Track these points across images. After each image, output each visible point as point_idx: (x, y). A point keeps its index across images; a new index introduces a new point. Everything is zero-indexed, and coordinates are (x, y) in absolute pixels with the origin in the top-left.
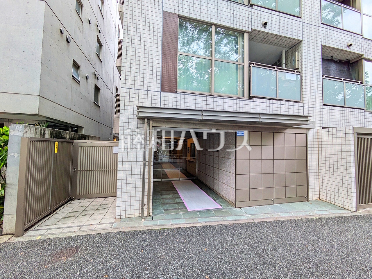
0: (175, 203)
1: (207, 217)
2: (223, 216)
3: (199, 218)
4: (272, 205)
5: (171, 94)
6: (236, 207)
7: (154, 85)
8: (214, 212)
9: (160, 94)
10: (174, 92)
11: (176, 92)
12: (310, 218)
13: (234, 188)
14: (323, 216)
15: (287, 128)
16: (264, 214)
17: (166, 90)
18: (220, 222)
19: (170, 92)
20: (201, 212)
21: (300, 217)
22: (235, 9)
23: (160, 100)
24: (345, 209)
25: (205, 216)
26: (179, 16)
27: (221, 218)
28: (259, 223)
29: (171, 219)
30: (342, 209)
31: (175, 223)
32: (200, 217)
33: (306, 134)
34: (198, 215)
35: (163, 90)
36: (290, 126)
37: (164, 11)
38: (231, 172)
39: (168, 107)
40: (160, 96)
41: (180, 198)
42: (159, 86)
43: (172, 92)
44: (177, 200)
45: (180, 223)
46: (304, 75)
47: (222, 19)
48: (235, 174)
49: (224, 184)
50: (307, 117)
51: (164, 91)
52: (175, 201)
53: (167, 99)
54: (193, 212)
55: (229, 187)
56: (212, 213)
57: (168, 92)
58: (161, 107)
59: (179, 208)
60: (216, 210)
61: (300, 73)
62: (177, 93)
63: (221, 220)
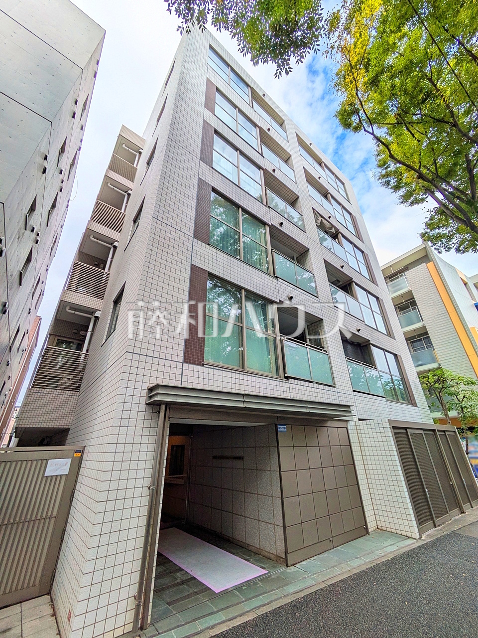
0: (179, 584)
1: (255, 597)
2: (279, 588)
3: (243, 602)
4: (332, 550)
5: (196, 367)
6: (289, 565)
7: (175, 352)
8: (261, 584)
9: (183, 366)
10: (200, 365)
11: (203, 365)
12: (384, 560)
13: (282, 525)
14: (396, 554)
15: (328, 420)
16: (331, 568)
17: (190, 360)
18: (281, 600)
19: (195, 364)
20: (239, 588)
21: (375, 562)
22: (263, 278)
23: (182, 375)
24: (409, 537)
25: (252, 596)
26: (208, 273)
27: (279, 593)
28: (333, 585)
29: (195, 620)
30: (407, 539)
31: (207, 625)
32: (244, 600)
33: (347, 428)
34: (237, 596)
35: (187, 360)
36: (332, 418)
37: (192, 265)
38: (274, 495)
39: (191, 387)
40: (182, 369)
41: (181, 569)
42: (182, 353)
43: (197, 365)
44: (179, 576)
45: (217, 622)
46: (331, 355)
47: (252, 285)
48: (280, 497)
49: (259, 521)
50: (349, 406)
51: (187, 363)
52: (176, 579)
53: (191, 374)
54: (226, 592)
55: (269, 526)
56: (258, 585)
57: (192, 364)
58: (183, 386)
59: (195, 590)
60: (261, 578)
61: (326, 352)
62: (205, 366)
63: (280, 596)
